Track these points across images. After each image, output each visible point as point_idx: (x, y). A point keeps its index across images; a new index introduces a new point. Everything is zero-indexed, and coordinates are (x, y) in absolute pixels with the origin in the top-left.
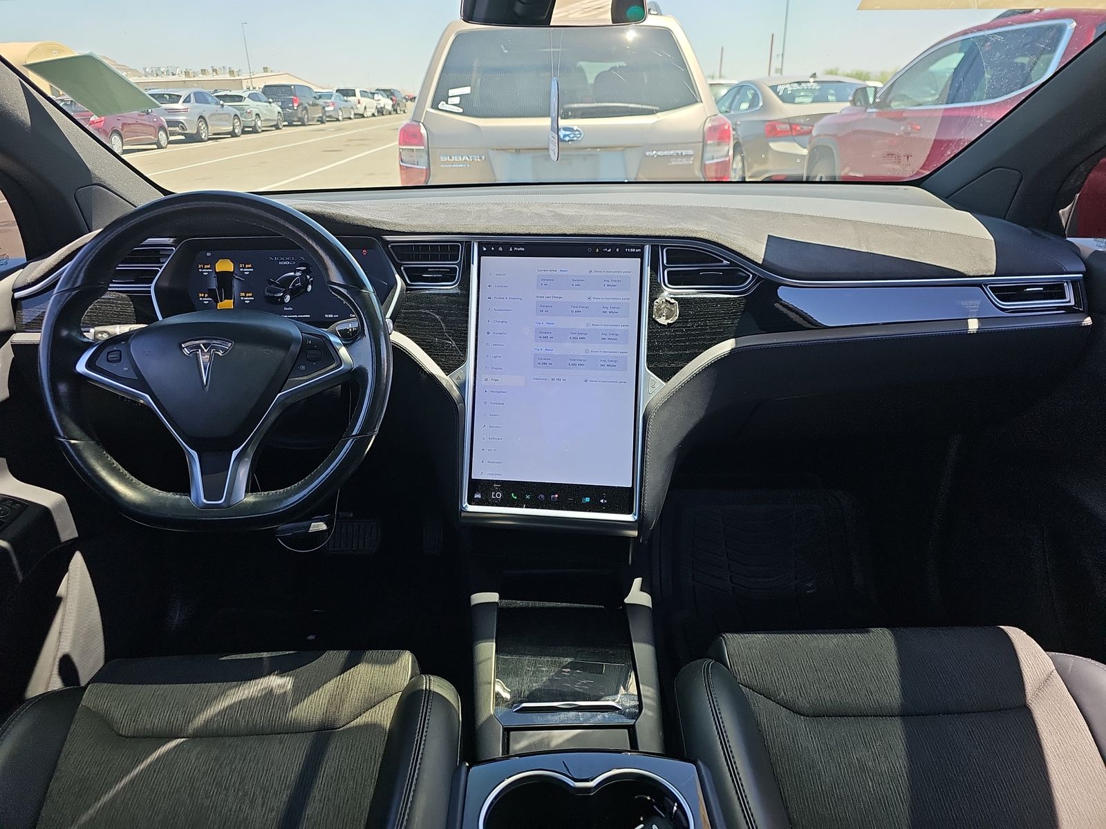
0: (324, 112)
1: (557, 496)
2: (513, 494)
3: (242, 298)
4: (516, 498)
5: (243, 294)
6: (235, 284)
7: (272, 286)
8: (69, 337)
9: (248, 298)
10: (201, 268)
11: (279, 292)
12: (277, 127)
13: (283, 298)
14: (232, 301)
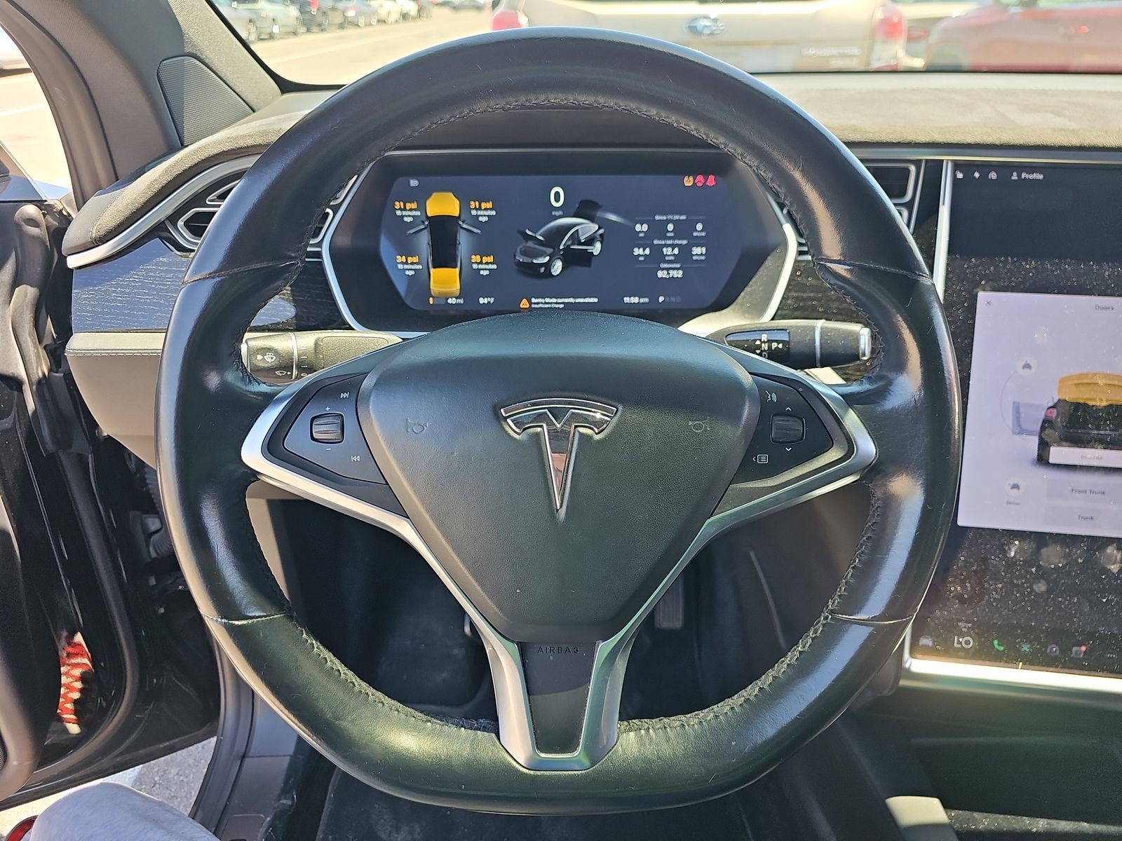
0: (345, 17)
1: (1083, 648)
2: (996, 642)
3: (475, 266)
4: (1001, 648)
5: (478, 258)
6: (463, 240)
7: (530, 244)
8: (224, 386)
9: (486, 264)
10: (400, 209)
11: (542, 255)
12: (295, 33)
13: (548, 265)
14: (457, 270)
